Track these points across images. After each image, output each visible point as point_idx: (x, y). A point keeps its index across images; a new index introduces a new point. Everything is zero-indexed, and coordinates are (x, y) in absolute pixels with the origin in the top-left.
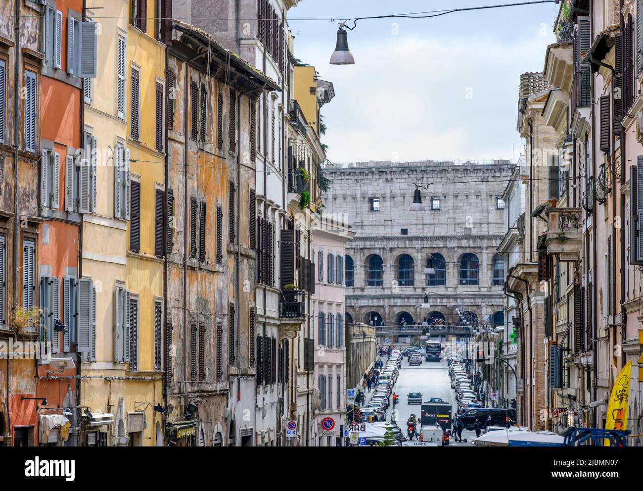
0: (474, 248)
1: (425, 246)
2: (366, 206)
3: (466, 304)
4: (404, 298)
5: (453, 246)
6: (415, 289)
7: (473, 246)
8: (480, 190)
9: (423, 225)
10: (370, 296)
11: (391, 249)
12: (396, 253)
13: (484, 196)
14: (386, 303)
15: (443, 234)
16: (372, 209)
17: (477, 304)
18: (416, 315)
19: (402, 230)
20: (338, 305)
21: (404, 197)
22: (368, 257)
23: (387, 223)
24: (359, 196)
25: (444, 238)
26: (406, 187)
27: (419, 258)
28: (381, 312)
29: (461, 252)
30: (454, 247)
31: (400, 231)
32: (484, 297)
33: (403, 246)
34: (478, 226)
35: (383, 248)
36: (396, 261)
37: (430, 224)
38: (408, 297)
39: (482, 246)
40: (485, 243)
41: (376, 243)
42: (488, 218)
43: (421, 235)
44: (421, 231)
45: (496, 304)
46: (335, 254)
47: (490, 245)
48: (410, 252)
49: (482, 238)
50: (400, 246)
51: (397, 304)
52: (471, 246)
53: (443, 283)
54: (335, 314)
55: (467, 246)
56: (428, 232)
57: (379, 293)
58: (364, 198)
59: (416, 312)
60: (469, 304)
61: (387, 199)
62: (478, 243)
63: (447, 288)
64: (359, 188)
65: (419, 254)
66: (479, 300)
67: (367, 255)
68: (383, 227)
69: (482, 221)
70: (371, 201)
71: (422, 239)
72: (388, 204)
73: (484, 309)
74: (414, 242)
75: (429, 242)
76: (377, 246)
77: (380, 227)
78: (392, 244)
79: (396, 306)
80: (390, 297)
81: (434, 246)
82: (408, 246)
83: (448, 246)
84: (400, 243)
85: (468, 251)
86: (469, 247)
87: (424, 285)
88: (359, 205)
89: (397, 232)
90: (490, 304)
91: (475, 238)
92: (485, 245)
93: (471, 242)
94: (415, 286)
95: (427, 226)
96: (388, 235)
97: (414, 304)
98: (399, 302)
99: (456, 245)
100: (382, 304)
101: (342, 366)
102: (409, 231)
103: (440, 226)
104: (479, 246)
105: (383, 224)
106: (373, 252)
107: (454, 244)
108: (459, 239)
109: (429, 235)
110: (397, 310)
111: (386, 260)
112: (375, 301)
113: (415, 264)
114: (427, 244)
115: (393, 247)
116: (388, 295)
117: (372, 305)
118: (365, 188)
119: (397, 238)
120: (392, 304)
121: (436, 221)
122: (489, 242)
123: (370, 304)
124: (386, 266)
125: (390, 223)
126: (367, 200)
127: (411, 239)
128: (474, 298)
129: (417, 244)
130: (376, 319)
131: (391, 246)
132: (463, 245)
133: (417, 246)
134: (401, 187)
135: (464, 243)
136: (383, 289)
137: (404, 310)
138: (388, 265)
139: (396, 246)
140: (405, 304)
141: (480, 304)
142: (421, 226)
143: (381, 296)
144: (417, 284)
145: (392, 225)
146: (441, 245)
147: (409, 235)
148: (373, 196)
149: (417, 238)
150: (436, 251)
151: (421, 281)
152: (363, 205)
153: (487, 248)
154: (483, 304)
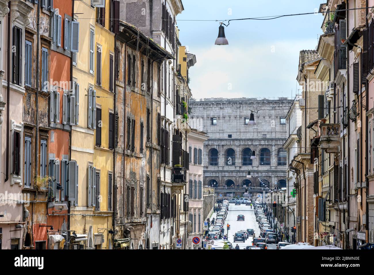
1: (241, 144)
2: (209, 122)
3: (263, 176)
4: (229, 172)
5: (256, 144)
6: (236, 167)
7: (267, 144)
8: (271, 114)
9: (240, 132)
10: (211, 171)
11: (223, 145)
12: (226, 148)
13: (274, 117)
14: (220, 175)
15: (251, 137)
16: (212, 124)
17: (269, 175)
18: (236, 182)
19: (229, 135)
20: (199, 176)
21: (230, 117)
22: (210, 150)
23: (220, 131)
24: (205, 117)
25: (252, 140)
26: (231, 112)
27: (238, 151)
28: (217, 180)
29: (260, 147)
30: (257, 145)
31: (228, 136)
32: (273, 172)
33: (229, 144)
34: (270, 133)
35: (219, 145)
36: (225, 152)
37: (244, 132)
38: (232, 172)
39: (272, 144)
40: (274, 143)
41: (215, 142)
42: (275, 129)
43: (239, 138)
44: (239, 136)
45: (279, 175)
46: (198, 148)
47: (276, 144)
48: (233, 147)
49: (272, 140)
50: (228, 144)
51: (226, 176)
53: (251, 164)
54: (197, 180)
55: (264, 144)
56: (243, 136)
57: (216, 169)
58: (208, 118)
59: (236, 180)
60: (265, 176)
61: (221, 118)
62: (270, 143)
63: (253, 167)
64: (206, 112)
65: (238, 149)
66: (271, 173)
67: (209, 149)
68: (218, 133)
69: (272, 131)
70: (212, 119)
71: (239, 140)
72: (221, 121)
73: (273, 178)
74: (235, 142)
75: (243, 142)
76: (215, 144)
77: (217, 134)
78: (223, 143)
79: (225, 176)
80: (222, 171)
81: (246, 144)
82: (232, 144)
83: (254, 144)
84: (227, 142)
85: (264, 147)
86: (265, 145)
87: (241, 165)
88: (205, 122)
89: (226, 136)
90: (277, 175)
91: (268, 140)
92: (274, 144)
93: (266, 142)
94: (236, 166)
95: (242, 133)
96: (221, 138)
97: (235, 176)
98: (227, 174)
99: (258, 144)
100: (217, 176)
101: (201, 209)
102: (232, 136)
103: (250, 133)
105: (218, 132)
106: (213, 147)
107: (257, 143)
108: (260, 140)
109: (243, 138)
110: (226, 179)
111: (220, 152)
112: (214, 174)
113: (236, 154)
114: (242, 143)
115: (224, 144)
117: (212, 176)
118: (208, 112)
119: (226, 140)
120: (223, 176)
121: (247, 131)
122: (276, 142)
123: (211, 176)
124: (220, 155)
125: (222, 131)
126: (210, 119)
127: (234, 140)
128: (268, 173)
129: (237, 143)
130: (215, 184)
131: (223, 144)
132: (262, 144)
133: (237, 144)
134: (228, 112)
135: (263, 142)
136: (218, 167)
137: (230, 179)
138: (221, 154)
139: (225, 144)
140: (230, 176)
141: (271, 175)
142: (239, 133)
143: (217, 171)
144: (236, 164)
145: (223, 133)
146: (250, 144)
147: (232, 138)
148: (213, 117)
149: (237, 140)
150: (247, 147)
151: (239, 163)
152: (208, 122)
153: (275, 145)
154: (273, 176)
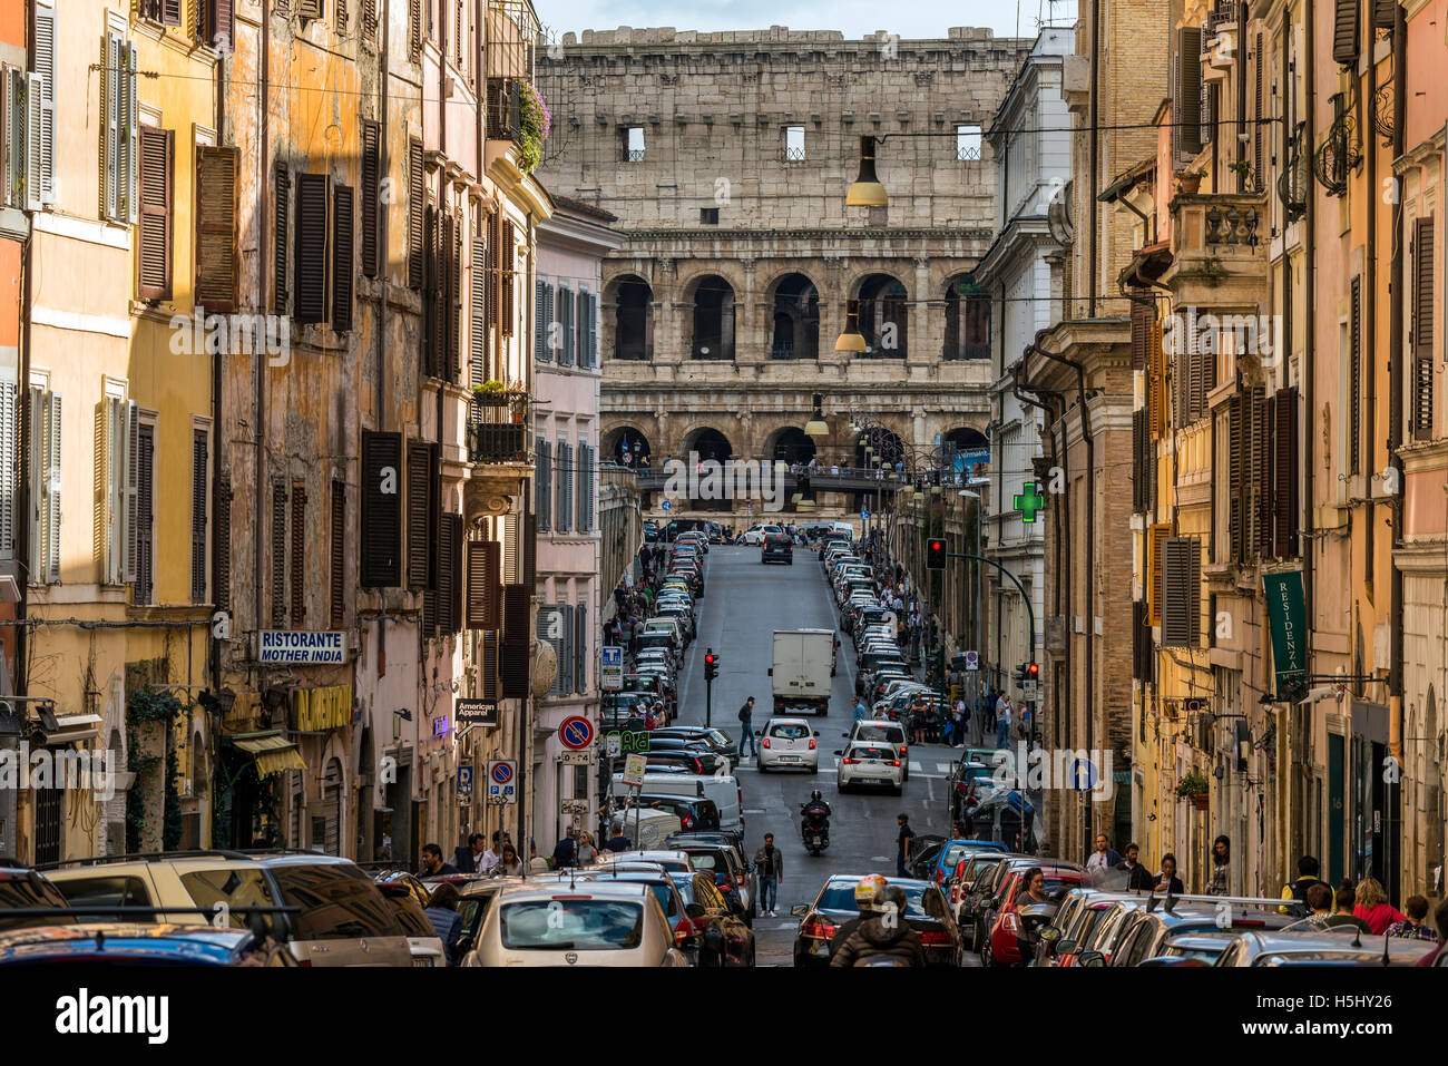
0: (894, 259)
1: (765, 255)
2: (609, 145)
3: (873, 409)
4: (707, 393)
5: (838, 254)
6: (737, 368)
7: (891, 255)
8: (911, 107)
9: (760, 198)
10: (617, 385)
11: (675, 262)
12: (687, 273)
13: (922, 125)
14: (661, 405)
15: (813, 224)
16: (625, 154)
17: (901, 409)
18: (739, 438)
19: (704, 211)
20: (583, 421)
21: (710, 125)
22: (612, 284)
23: (663, 192)
24: (589, 120)
25: (817, 235)
26: (717, 98)
27: (749, 285)
28: (646, 428)
29: (859, 270)
30: (842, 258)
31: (698, 214)
32: (916, 392)
33: (707, 255)
34: (905, 203)
35: (654, 260)
36: (687, 292)
37: (779, 197)
38: (720, 391)
39: (917, 256)
40: (922, 249)
41: (635, 246)
42: (932, 183)
43: (755, 226)
44: (754, 215)
45: (950, 408)
46: (574, 288)
47: (935, 254)
48: (725, 270)
49: (914, 235)
50: (698, 255)
51: (691, 409)
52: (885, 254)
53: (813, 352)
54: (573, 444)
55: (876, 254)
56: (773, 218)
57: (641, 379)
58: (604, 125)
59: (740, 428)
60: (880, 409)
61: (665, 130)
62: (906, 248)
63: (820, 367)
64: (592, 99)
65: (749, 277)
66: (907, 400)
67: (611, 277)
68: (655, 203)
69: (917, 190)
70: (623, 132)
71: (756, 236)
72: (667, 142)
73: (918, 421)
74: (736, 245)
75: (775, 246)
76: (637, 255)
77: (645, 203)
78: (678, 249)
79: (687, 413)
80: (670, 390)
81: (789, 255)
82: (718, 255)
83: (825, 254)
84: (697, 246)
85: (877, 268)
86: (883, 259)
87: (761, 358)
88: (589, 145)
89: (689, 217)
90: (936, 408)
91: (897, 235)
92: (923, 254)
93: (887, 244)
94: (738, 360)
95: (771, 202)
96: (666, 226)
97: (735, 409)
98: (695, 403)
99: (846, 254)
100: (648, 409)
101: (592, 580)
102: (721, 215)
103: (806, 202)
104: (906, 254)
105: (653, 194)
106: (625, 269)
107: (840, 249)
108: (855, 237)
109: (779, 225)
110: (688, 425)
111: (661, 293)
112: (631, 399)
113: (738, 302)
114: (768, 249)
115: (679, 255)
116: (666, 385)
117: (624, 409)
118: (605, 100)
119: (691, 235)
120: (676, 409)
121: (794, 189)
122: (935, 245)
123: (617, 409)
124: (660, 306)
125: (672, 192)
126: (611, 130)
127: (727, 236)
128: (894, 394)
129: (744, 250)
130: (637, 449)
131: (674, 255)
132: (865, 254)
133: (742, 255)
134: (701, 99)
135: (868, 247)
136: (653, 366)
137: (709, 423)
138: (666, 305)
139: (688, 255)
140: (712, 409)
141: (908, 408)
142: (754, 203)
143: (645, 385)
144: (742, 355)
145: (677, 199)
146: (808, 254)
147: (722, 226)
148: (627, 120)
149: (742, 235)
150: (794, 268)
151: (754, 348)
152: (601, 145)
153: (930, 260)
154: (917, 410)
